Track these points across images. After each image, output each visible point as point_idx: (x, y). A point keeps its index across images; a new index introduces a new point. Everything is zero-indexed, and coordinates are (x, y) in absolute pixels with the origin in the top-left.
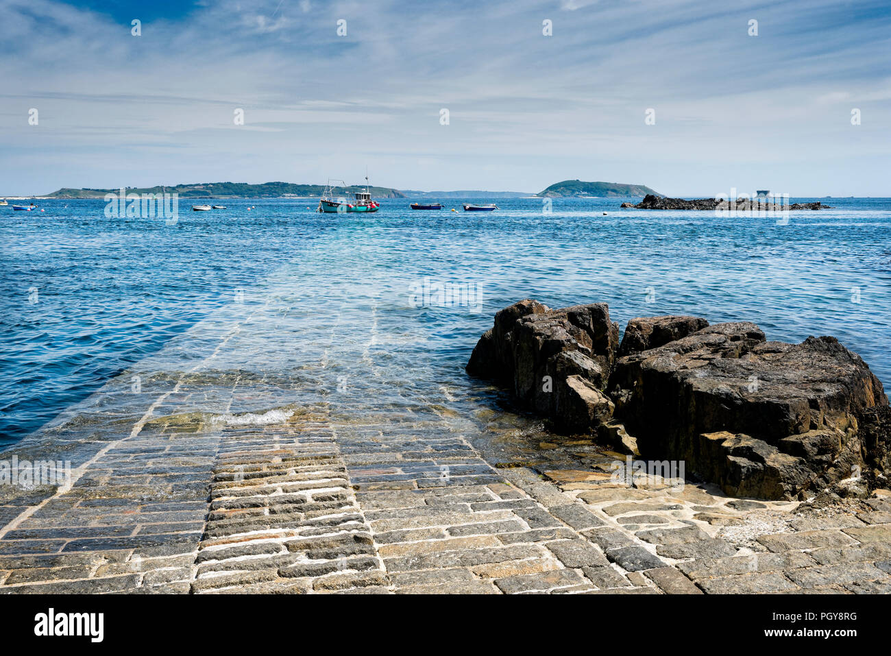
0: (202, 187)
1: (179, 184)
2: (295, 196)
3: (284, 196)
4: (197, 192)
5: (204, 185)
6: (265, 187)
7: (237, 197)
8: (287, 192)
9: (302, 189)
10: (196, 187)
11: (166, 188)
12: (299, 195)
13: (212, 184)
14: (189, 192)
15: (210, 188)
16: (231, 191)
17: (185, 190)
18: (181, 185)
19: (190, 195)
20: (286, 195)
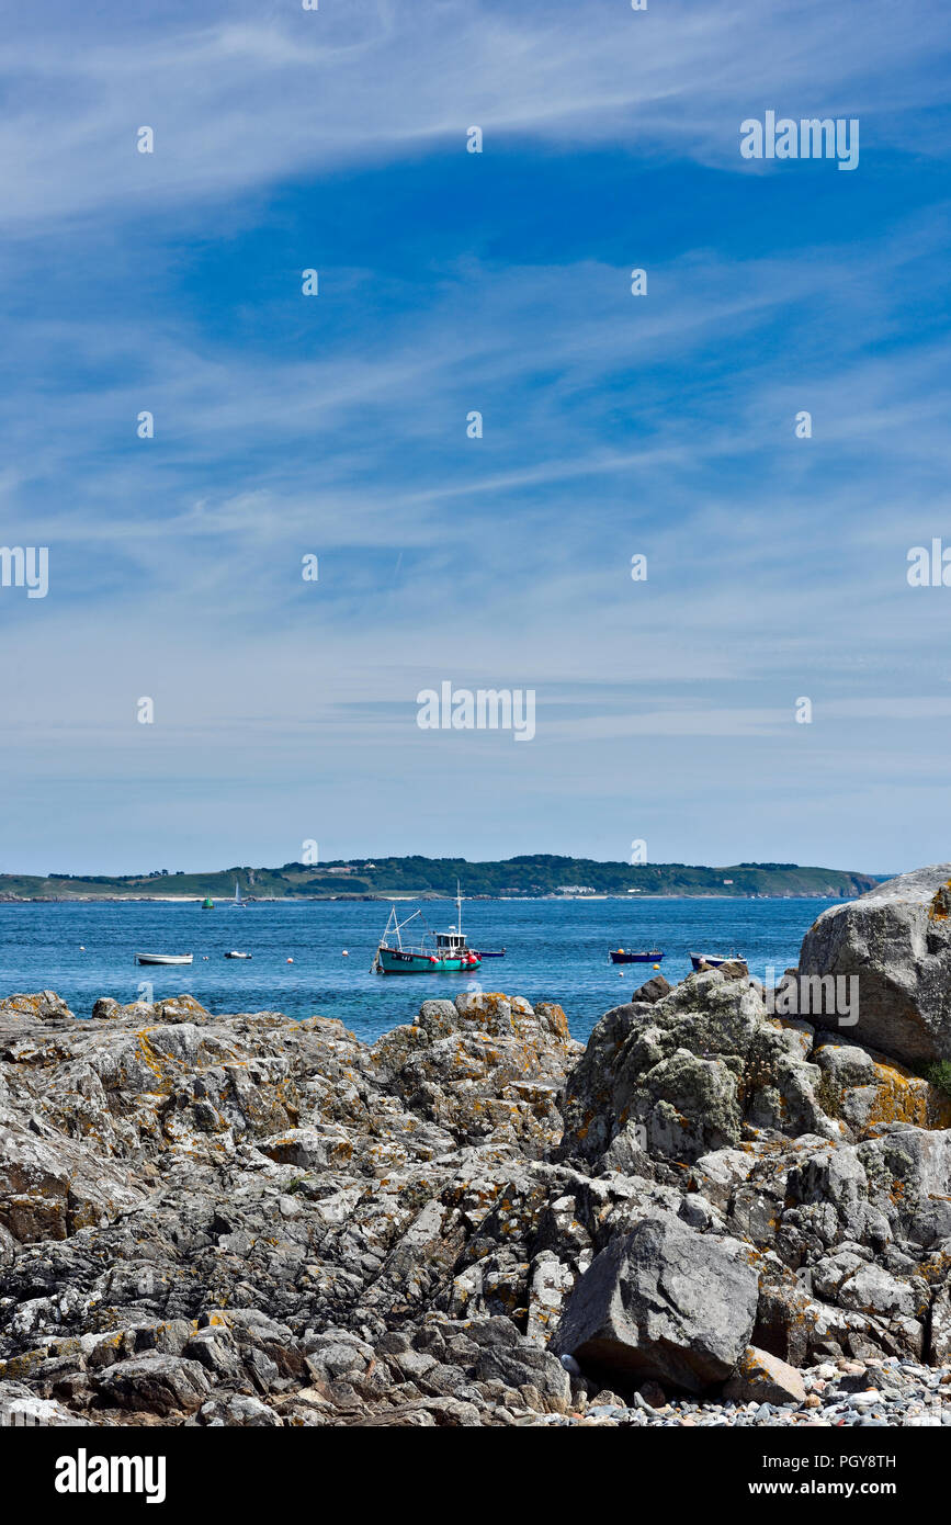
0: (348, 870)
1: (291, 862)
2: (591, 894)
3: (561, 893)
4: (333, 883)
5: (353, 863)
6: (511, 867)
7: (435, 895)
8: (569, 882)
9: (608, 875)
10: (332, 870)
11: (257, 872)
12: (599, 890)
13: (373, 861)
14: (316, 882)
15: (370, 873)
16: (422, 880)
17: (305, 878)
18: (295, 865)
19: (316, 892)
20: (565, 889)
